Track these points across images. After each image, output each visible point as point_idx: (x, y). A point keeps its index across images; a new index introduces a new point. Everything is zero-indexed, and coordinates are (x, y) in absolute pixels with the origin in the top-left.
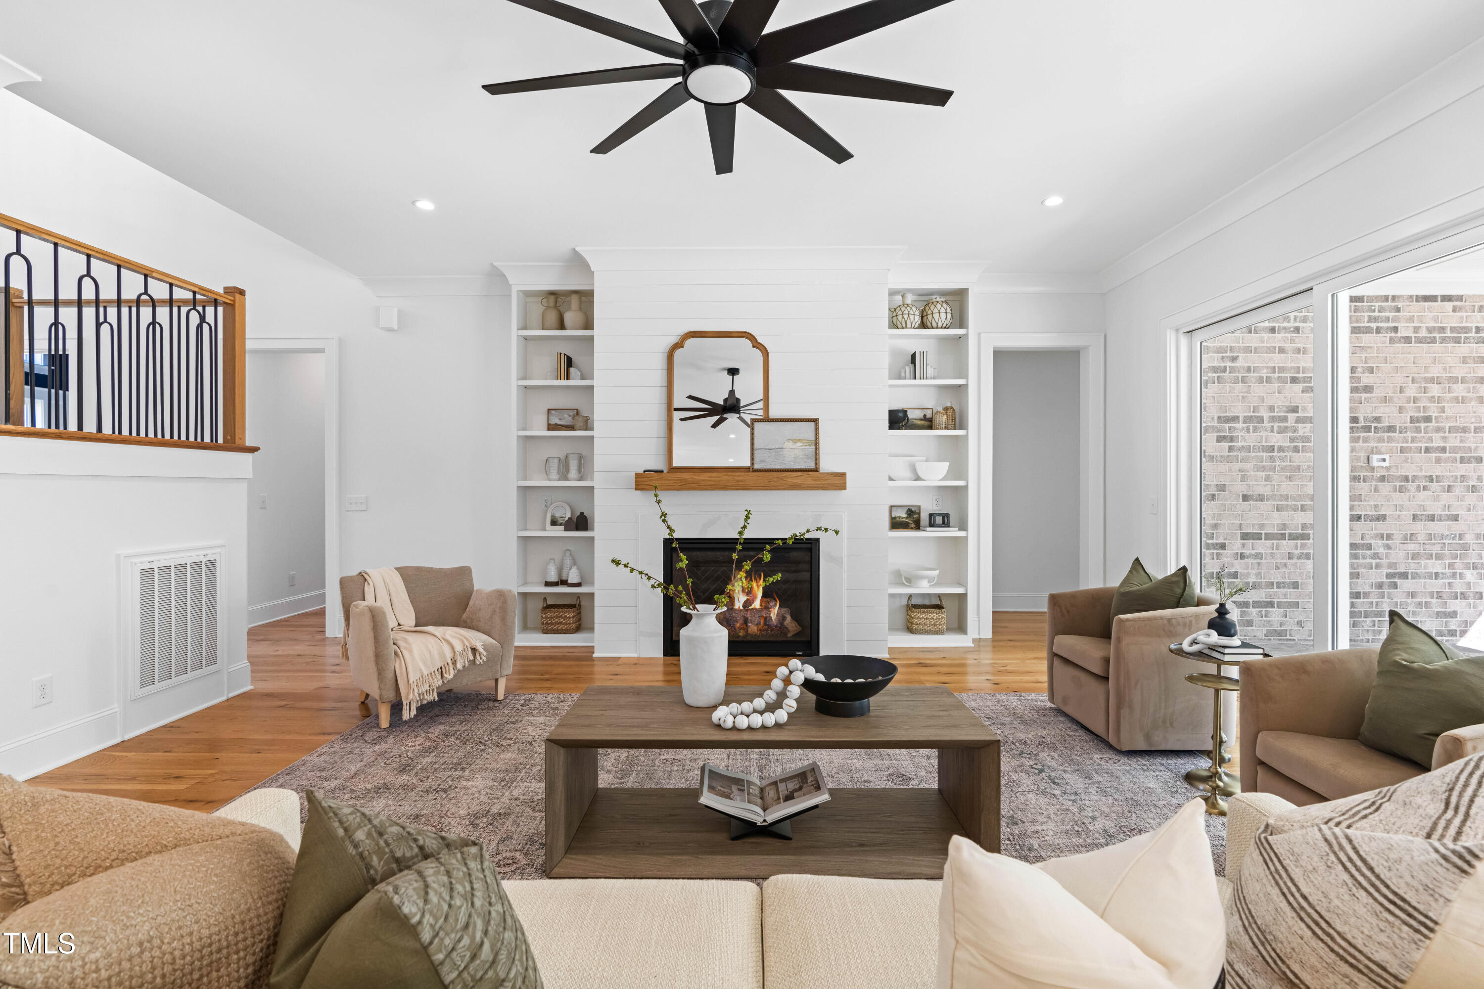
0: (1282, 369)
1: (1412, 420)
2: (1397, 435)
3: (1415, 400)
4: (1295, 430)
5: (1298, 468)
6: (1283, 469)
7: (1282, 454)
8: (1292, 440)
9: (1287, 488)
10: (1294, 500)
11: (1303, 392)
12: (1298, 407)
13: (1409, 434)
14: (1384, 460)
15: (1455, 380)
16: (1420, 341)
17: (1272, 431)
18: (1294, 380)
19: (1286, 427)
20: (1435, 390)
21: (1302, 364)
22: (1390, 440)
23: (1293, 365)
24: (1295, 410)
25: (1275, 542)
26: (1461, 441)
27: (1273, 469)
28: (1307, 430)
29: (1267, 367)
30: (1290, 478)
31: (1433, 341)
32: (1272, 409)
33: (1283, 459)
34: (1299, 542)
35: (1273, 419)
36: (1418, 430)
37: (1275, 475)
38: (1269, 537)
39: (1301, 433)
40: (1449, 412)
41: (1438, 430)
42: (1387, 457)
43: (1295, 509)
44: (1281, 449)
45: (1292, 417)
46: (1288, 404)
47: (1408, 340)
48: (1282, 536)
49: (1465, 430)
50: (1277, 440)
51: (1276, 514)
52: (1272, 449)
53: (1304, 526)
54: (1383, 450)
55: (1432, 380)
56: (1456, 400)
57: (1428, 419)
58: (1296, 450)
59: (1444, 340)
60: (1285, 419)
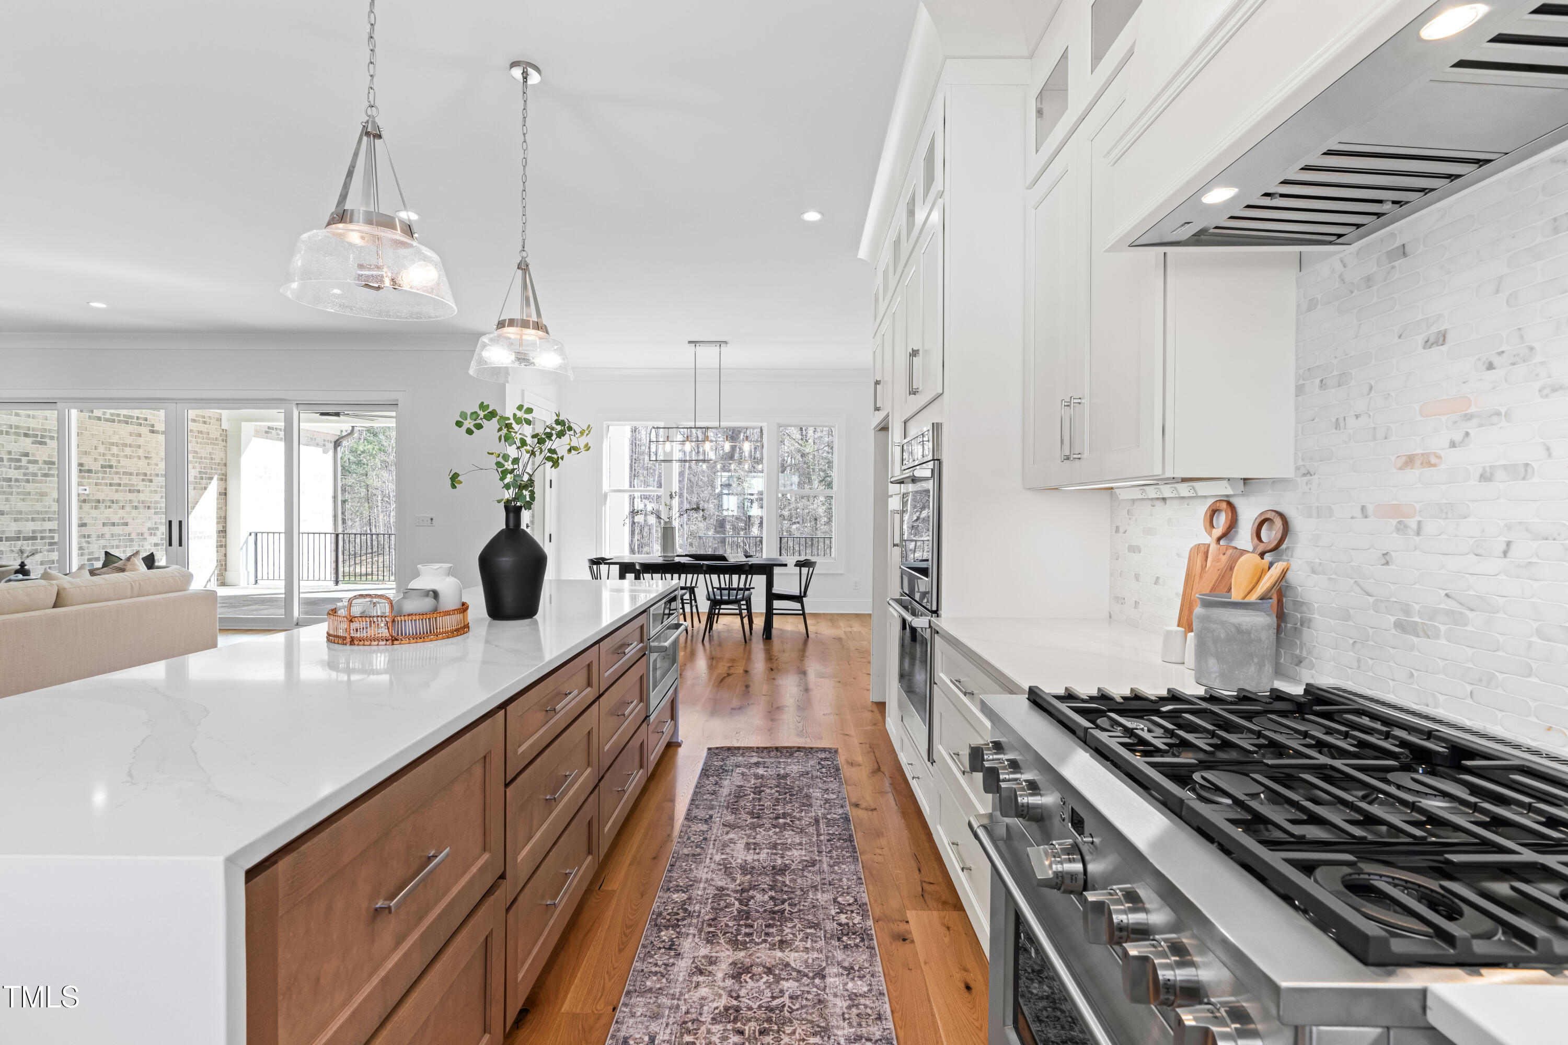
0: (17, 427)
1: (102, 467)
2: (93, 475)
3: (104, 455)
4: (27, 468)
5: (29, 493)
6: (18, 493)
7: (17, 484)
8: (25, 474)
9: (21, 506)
10: (27, 514)
11: (32, 443)
12: (28, 453)
13: (100, 475)
14: (86, 490)
15: (125, 445)
16: (107, 420)
17: (10, 468)
18: (26, 435)
19: (21, 466)
20: (115, 450)
21: (32, 425)
22: (89, 478)
23: (25, 425)
24: (27, 455)
25: (13, 542)
26: (129, 480)
27: (11, 493)
28: (36, 468)
29: (6, 425)
30: (24, 500)
31: (113, 421)
32: (10, 453)
33: (18, 487)
34: (30, 542)
35: (11, 460)
36: (105, 472)
37: (13, 498)
38: (8, 539)
39: (31, 470)
40: (122, 463)
41: (117, 473)
42: (87, 488)
43: (27, 520)
44: (17, 480)
45: (24, 459)
46: (22, 451)
47: (99, 419)
48: (18, 539)
49: (131, 474)
50: (13, 474)
51: (13, 524)
52: (10, 480)
53: (34, 531)
54: (85, 484)
55: (113, 444)
56: (126, 456)
57: (111, 467)
58: (28, 481)
59: (119, 421)
60: (19, 461)
